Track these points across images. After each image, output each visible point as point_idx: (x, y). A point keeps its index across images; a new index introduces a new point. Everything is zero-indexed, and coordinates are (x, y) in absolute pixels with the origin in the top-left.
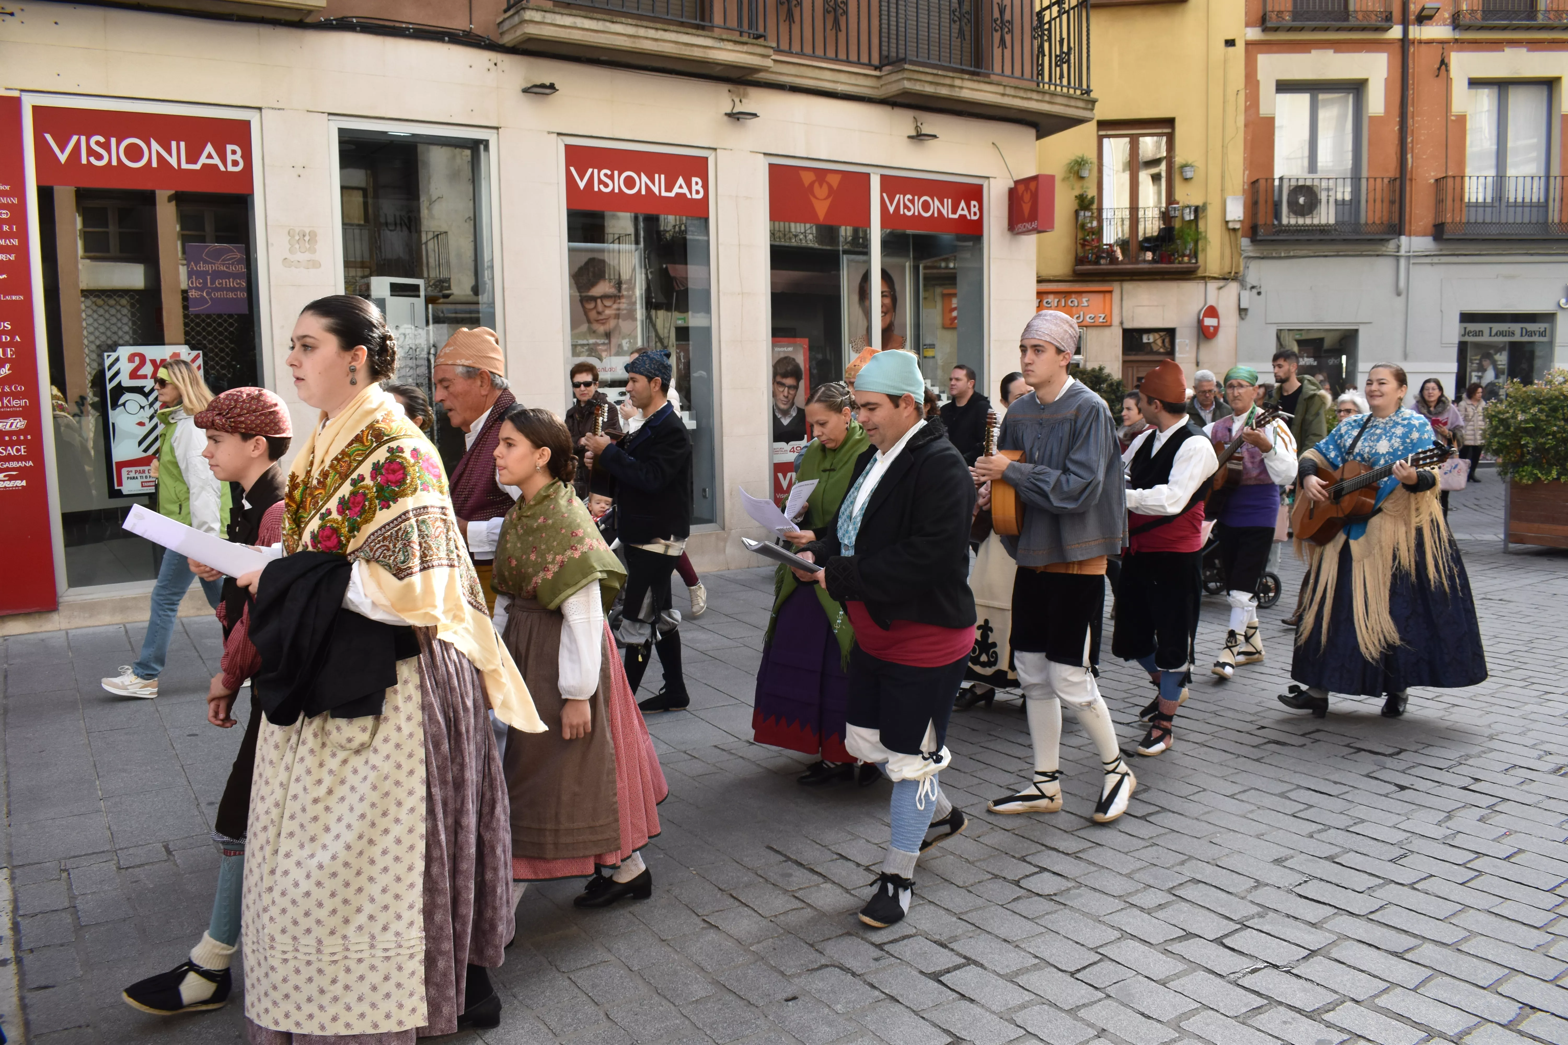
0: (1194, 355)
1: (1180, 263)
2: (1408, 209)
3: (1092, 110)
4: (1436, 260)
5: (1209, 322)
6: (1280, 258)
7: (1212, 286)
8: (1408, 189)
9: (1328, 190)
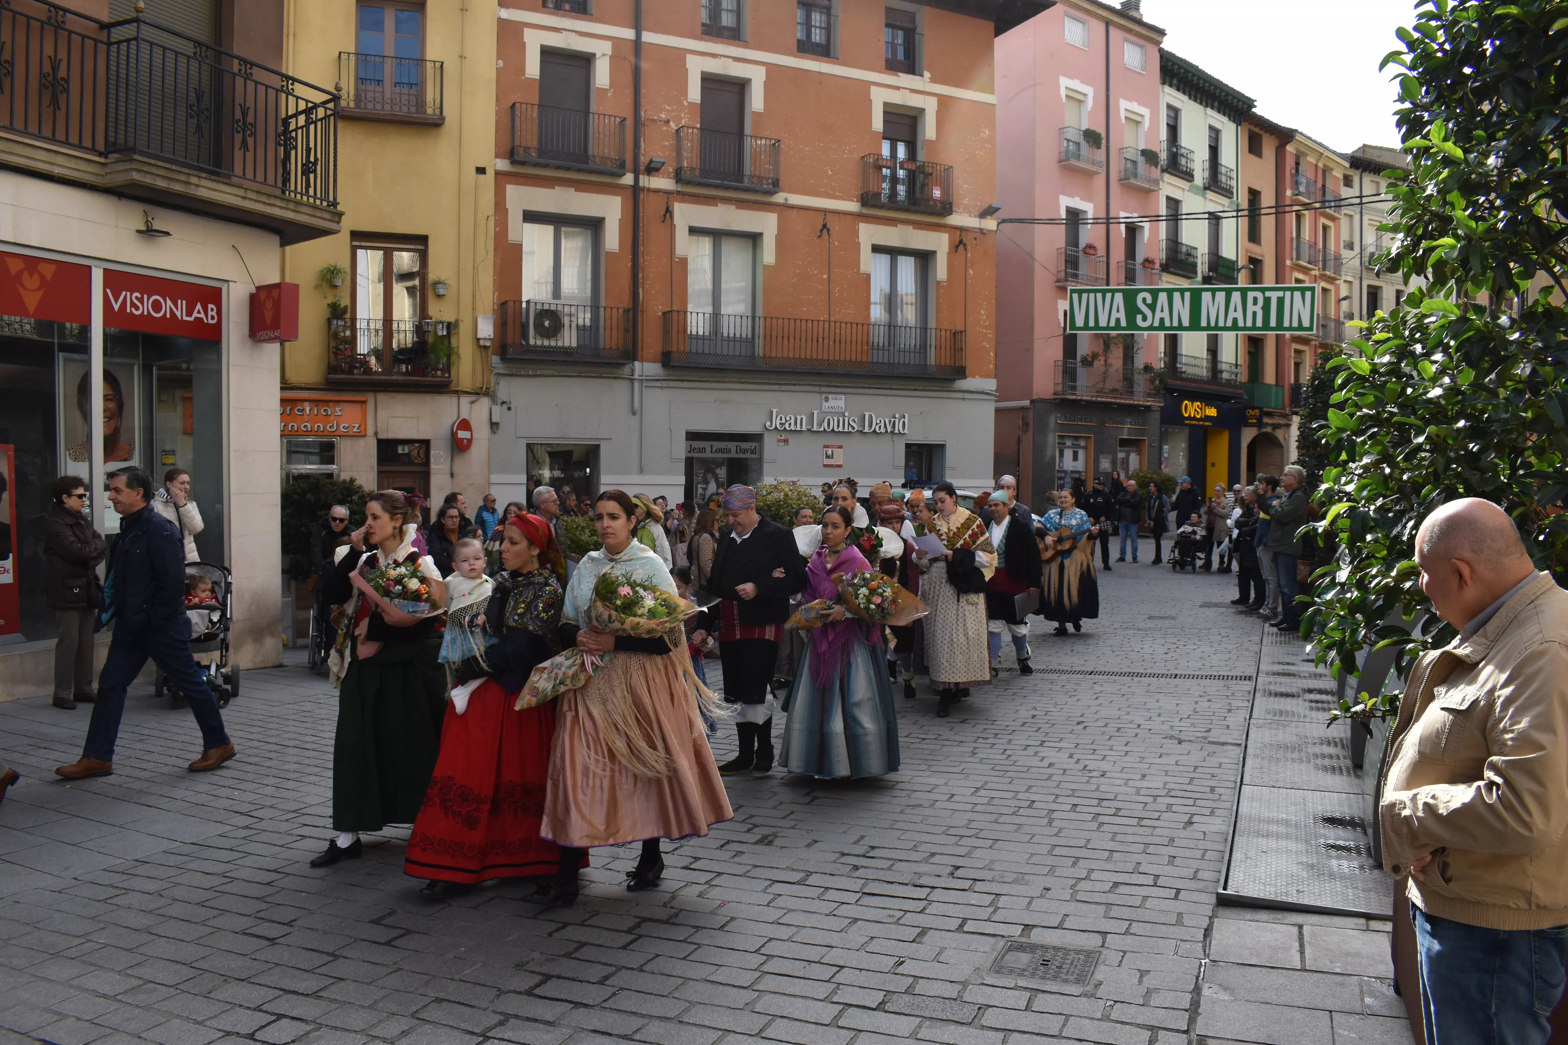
0: (448, 466)
1: (433, 376)
2: (640, 338)
3: (339, 222)
4: (664, 384)
5: (462, 434)
6: (528, 376)
7: (465, 400)
8: (640, 319)
9: (570, 315)
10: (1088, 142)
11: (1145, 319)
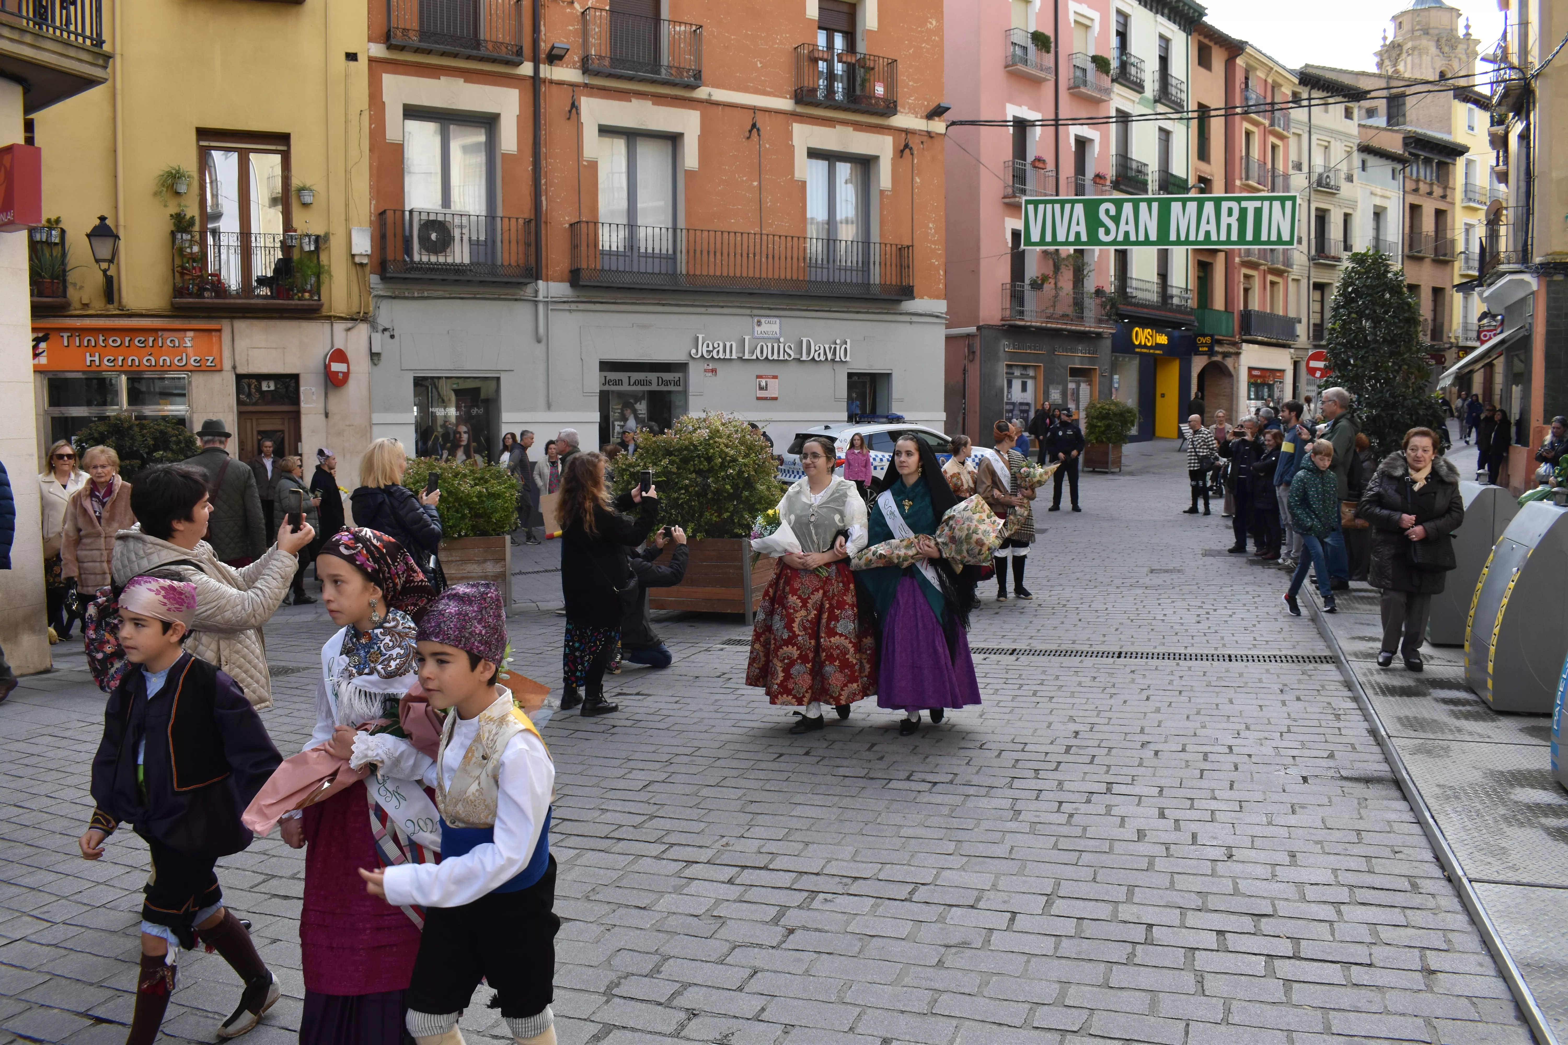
0: (322, 405)
1: (299, 299)
2: (544, 253)
3: (105, 67)
4: (574, 306)
5: (336, 367)
6: (414, 298)
7: (339, 327)
8: (543, 232)
9: (461, 227)
10: (1037, 45)
11: (1107, 232)
